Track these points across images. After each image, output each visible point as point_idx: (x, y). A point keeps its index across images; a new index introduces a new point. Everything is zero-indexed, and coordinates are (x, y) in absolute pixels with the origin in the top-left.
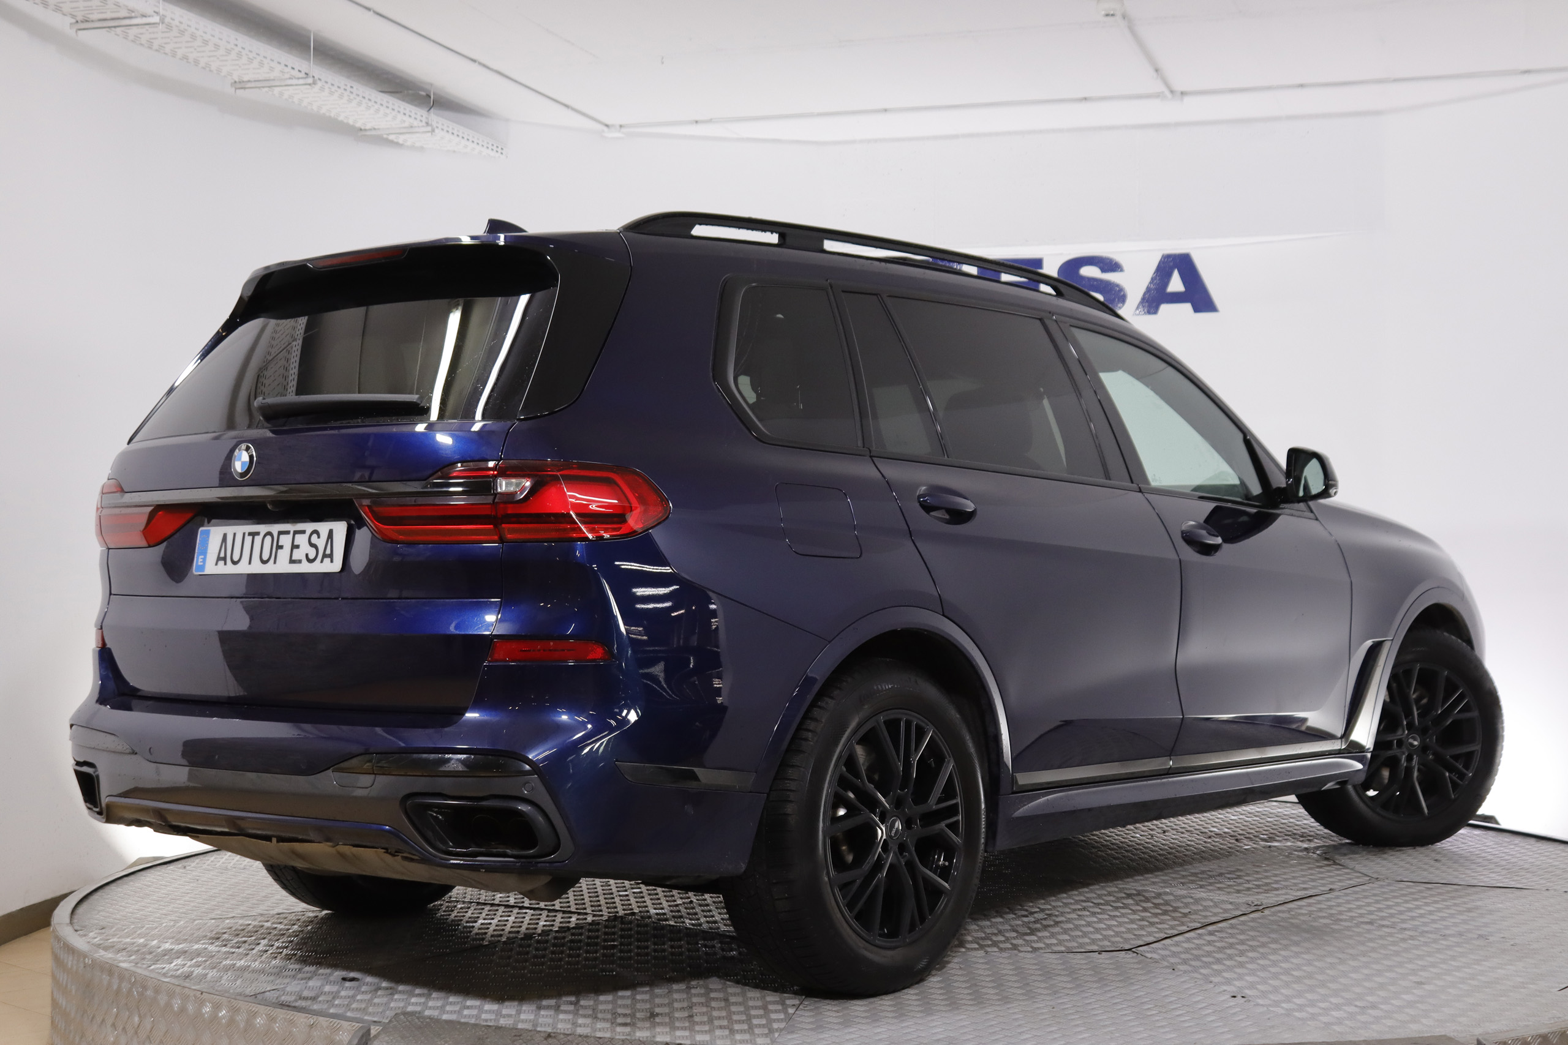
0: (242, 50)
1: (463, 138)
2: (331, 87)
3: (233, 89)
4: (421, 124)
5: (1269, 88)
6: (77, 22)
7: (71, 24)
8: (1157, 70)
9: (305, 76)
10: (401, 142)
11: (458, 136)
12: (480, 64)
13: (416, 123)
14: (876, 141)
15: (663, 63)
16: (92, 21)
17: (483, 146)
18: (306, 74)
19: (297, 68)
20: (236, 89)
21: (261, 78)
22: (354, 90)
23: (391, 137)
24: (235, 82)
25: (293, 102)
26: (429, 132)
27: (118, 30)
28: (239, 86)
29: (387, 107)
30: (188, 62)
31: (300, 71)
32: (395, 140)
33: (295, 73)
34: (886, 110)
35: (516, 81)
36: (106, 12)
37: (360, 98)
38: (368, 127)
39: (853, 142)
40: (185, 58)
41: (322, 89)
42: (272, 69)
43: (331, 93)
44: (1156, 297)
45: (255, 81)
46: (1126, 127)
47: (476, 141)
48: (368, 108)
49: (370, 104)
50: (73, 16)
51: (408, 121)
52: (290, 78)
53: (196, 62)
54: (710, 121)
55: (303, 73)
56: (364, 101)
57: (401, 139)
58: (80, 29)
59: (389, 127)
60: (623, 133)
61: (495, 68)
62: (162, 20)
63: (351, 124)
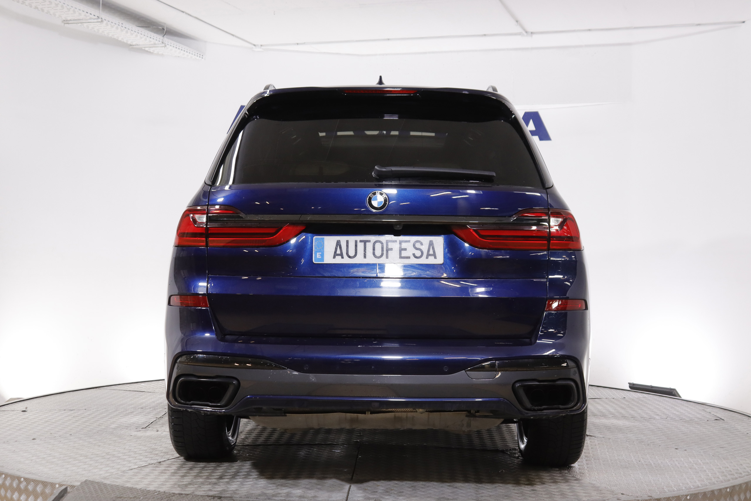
0: (64, 5)
1: (182, 50)
2: (111, 23)
3: (63, 24)
4: (159, 43)
5: (574, 31)
8: (517, 21)
9: (98, 18)
10: (152, 52)
11: (179, 49)
12: (186, 13)
13: (157, 42)
14: (386, 54)
15: (274, 14)
17: (192, 54)
18: (98, 17)
19: (93, 14)
20: (64, 24)
21: (76, 19)
22: (124, 25)
23: (147, 49)
24: (64, 20)
25: (95, 31)
26: (163, 47)
28: (66, 22)
29: (141, 34)
30: (38, 10)
31: (94, 15)
32: (149, 51)
33: (92, 16)
34: (389, 39)
37: (127, 29)
38: (134, 43)
40: (36, 8)
41: (107, 24)
42: (80, 14)
43: (112, 27)
45: (73, 20)
46: (507, 49)
47: (188, 52)
48: (132, 34)
49: (132, 32)
51: (153, 41)
52: (90, 19)
53: (42, 10)
54: (304, 43)
55: (96, 16)
56: (129, 31)
57: (151, 50)
59: (144, 44)
60: (262, 49)
61: (194, 16)
63: (125, 42)
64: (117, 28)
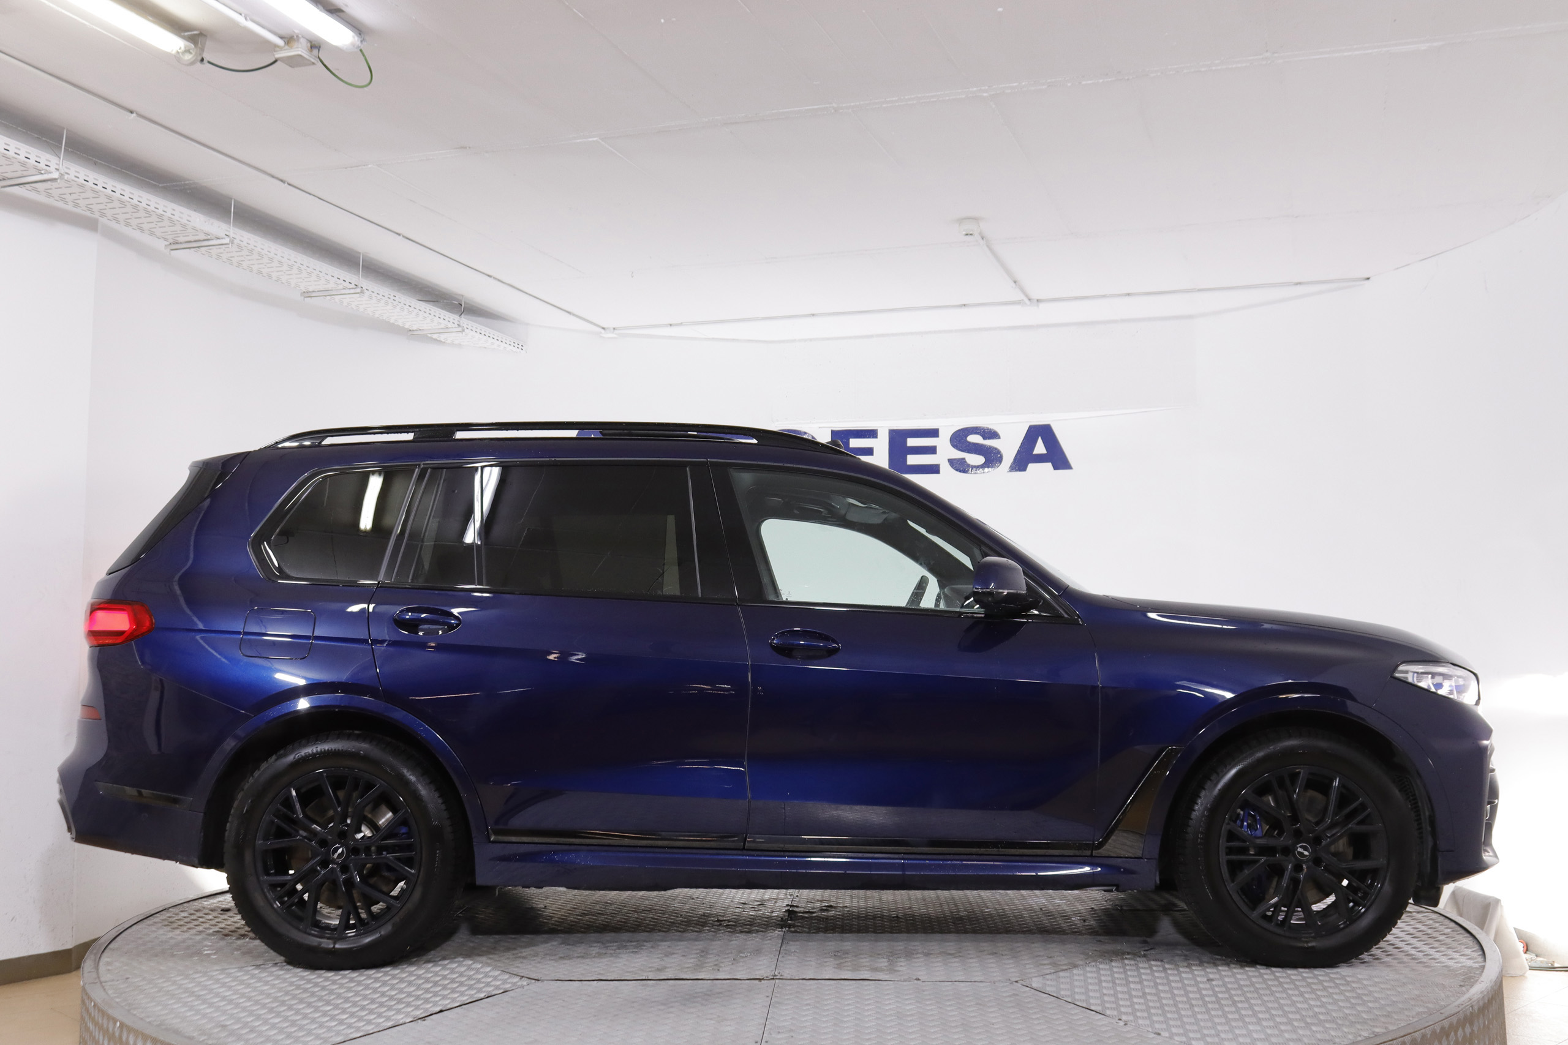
0: (302, 266)
1: (489, 337)
2: (377, 295)
3: (303, 297)
4: (453, 326)
5: (1104, 296)
6: (170, 244)
7: (165, 245)
8: (1015, 282)
9: (356, 287)
10: (443, 341)
11: (485, 335)
12: (495, 278)
13: (450, 325)
14: (811, 340)
15: (633, 277)
16: (181, 243)
17: (506, 343)
18: (355, 285)
19: (347, 281)
20: (305, 297)
21: (321, 289)
22: (397, 298)
23: (435, 336)
24: (304, 292)
25: (352, 309)
26: (460, 332)
27: (202, 249)
28: (306, 295)
29: (425, 312)
31: (350, 283)
32: (438, 339)
33: (347, 284)
34: (813, 315)
35: (526, 293)
36: (188, 236)
37: (402, 305)
38: (414, 328)
39: (794, 341)
40: (260, 272)
41: (370, 297)
42: (328, 281)
43: (379, 301)
44: (1024, 459)
45: (318, 291)
47: (500, 339)
48: (410, 312)
49: (410, 309)
50: (166, 240)
51: (444, 324)
52: (344, 289)
53: (270, 277)
54: (681, 324)
55: (353, 284)
56: (405, 307)
57: (442, 337)
58: (172, 250)
59: (430, 328)
60: (616, 334)
61: (507, 282)
62: (232, 242)
63: (401, 325)
64: (386, 303)
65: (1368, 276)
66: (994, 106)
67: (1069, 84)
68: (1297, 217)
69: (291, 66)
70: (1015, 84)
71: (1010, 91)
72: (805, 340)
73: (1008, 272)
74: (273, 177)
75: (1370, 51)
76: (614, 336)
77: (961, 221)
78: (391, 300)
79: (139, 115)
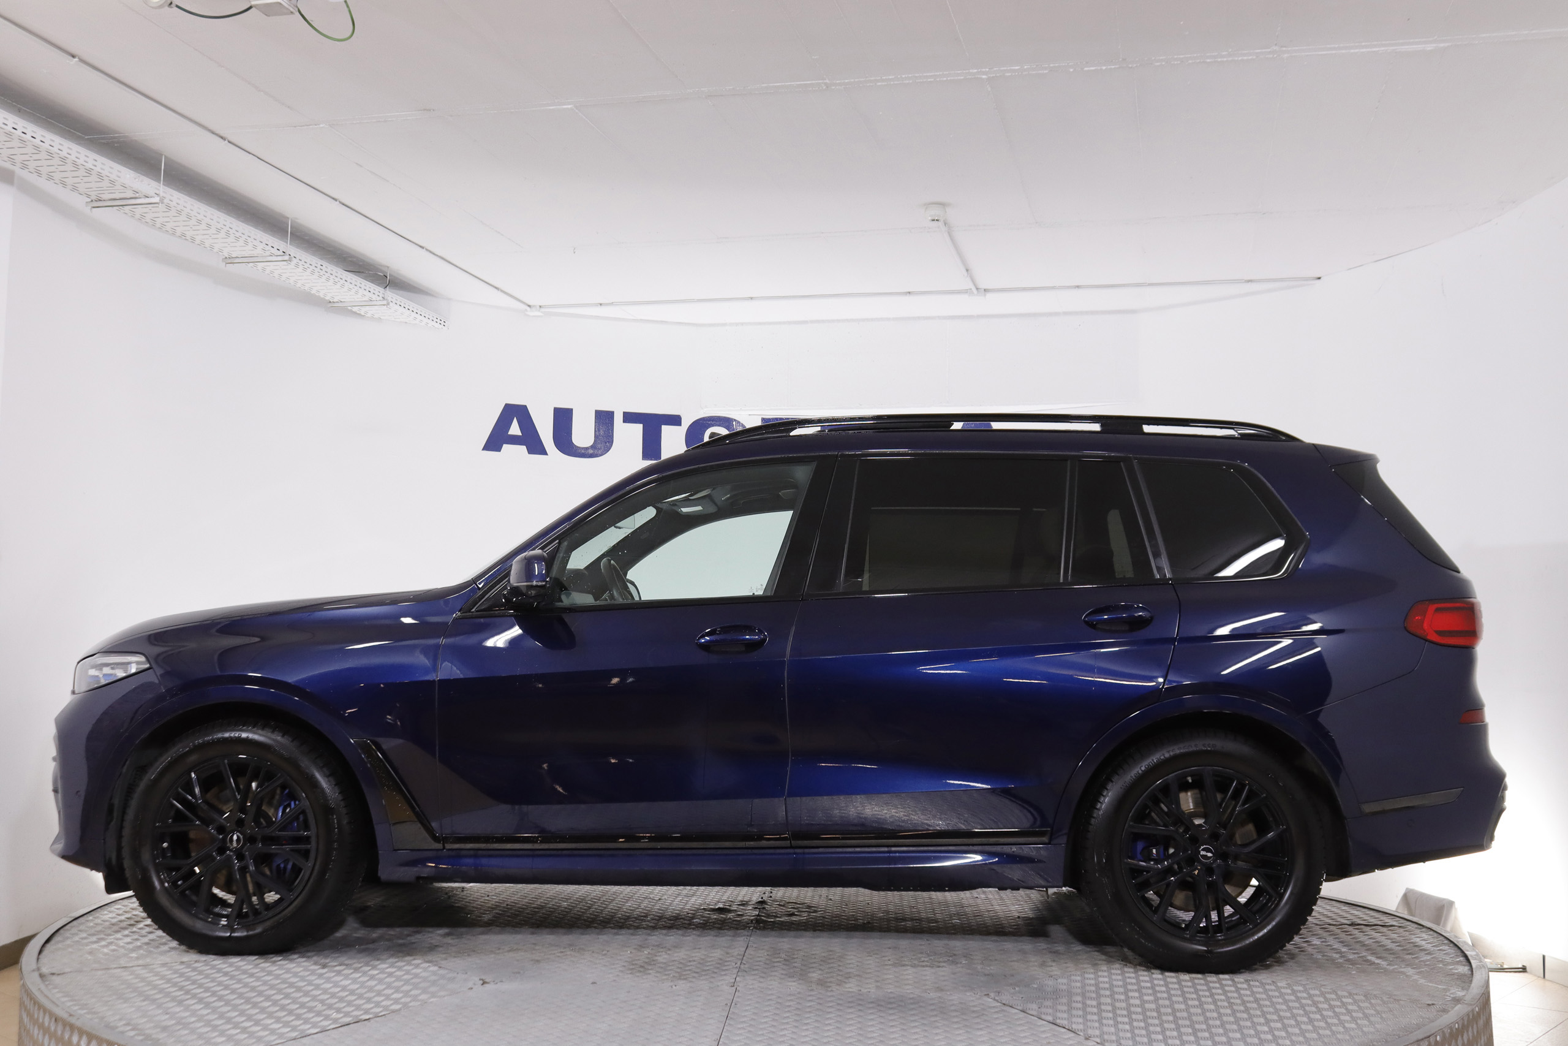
0: (230, 230)
1: (413, 311)
2: (304, 264)
3: (224, 264)
4: (378, 298)
5: (1053, 288)
6: (92, 201)
7: (87, 202)
8: (967, 270)
9: (282, 254)
10: (364, 314)
11: (408, 309)
12: (427, 250)
13: (374, 297)
14: (742, 324)
15: (575, 253)
16: (104, 201)
18: (284, 252)
19: (276, 247)
20: (226, 263)
21: (246, 255)
22: (323, 268)
23: (355, 309)
24: (226, 258)
25: (274, 277)
26: (384, 305)
27: (126, 208)
28: (229, 261)
29: (351, 283)
30: (185, 239)
31: (278, 250)
32: (358, 312)
33: (275, 251)
34: (752, 298)
36: (114, 193)
37: (328, 275)
38: (335, 300)
39: (724, 325)
40: (183, 235)
41: (297, 266)
42: (255, 247)
43: (305, 269)
45: (242, 257)
46: (939, 317)
47: (423, 314)
48: (335, 283)
49: (337, 280)
50: (88, 196)
51: (368, 296)
52: (270, 256)
53: (193, 240)
54: (612, 304)
55: (281, 251)
56: (332, 277)
57: (362, 311)
58: (94, 207)
59: (353, 300)
60: (542, 312)
61: (439, 255)
62: (162, 201)
63: (322, 297)
64: (313, 273)
65: (1319, 276)
66: (989, 89)
67: (1071, 70)
68: (1264, 214)
69: (266, 15)
70: (1017, 68)
71: (1010, 74)
72: (737, 324)
73: (964, 262)
74: (213, 133)
75: (1377, 49)
76: (541, 314)
77: (928, 205)
78: (317, 270)
79: (82, 61)
